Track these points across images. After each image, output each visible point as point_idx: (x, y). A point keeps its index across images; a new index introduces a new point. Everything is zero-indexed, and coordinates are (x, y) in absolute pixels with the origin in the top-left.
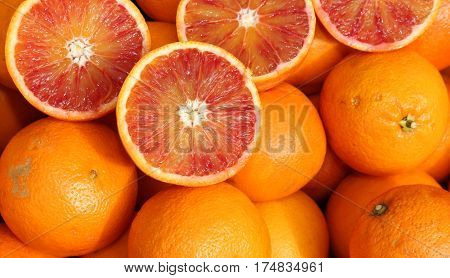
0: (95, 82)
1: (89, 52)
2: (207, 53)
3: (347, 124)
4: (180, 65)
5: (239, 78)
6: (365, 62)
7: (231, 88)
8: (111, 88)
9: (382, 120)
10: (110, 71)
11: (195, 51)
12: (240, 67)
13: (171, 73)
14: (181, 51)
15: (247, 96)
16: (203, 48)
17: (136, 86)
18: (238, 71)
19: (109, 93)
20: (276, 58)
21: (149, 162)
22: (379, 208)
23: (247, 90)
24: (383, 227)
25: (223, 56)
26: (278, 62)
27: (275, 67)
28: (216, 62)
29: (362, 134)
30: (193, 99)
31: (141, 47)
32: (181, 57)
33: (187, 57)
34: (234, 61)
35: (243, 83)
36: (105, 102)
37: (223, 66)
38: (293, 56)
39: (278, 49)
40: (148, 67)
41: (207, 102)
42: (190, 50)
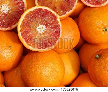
0: (10, 18)
1: (8, 9)
2: (45, 10)
3: (87, 30)
4: (37, 13)
5: (55, 17)
6: (92, 10)
7: (53, 20)
8: (15, 20)
9: (98, 29)
10: (15, 15)
11: (41, 9)
12: (55, 14)
13: (34, 16)
14: (37, 9)
15: (58, 23)
16: (44, 8)
17: (23, 21)
18: (55, 15)
19: (15, 22)
20: (66, 10)
21: (28, 44)
22: (97, 56)
23: (58, 21)
24: (99, 62)
25: (50, 10)
26: (66, 12)
27: (65, 13)
28: (48, 12)
29: (92, 33)
30: (41, 24)
31: (24, 7)
32: (37, 11)
33: (39, 11)
34: (53, 12)
35: (56, 19)
36: (13, 25)
37: (50, 14)
38: (71, 9)
39: (66, 7)
40: (27, 15)
41: (45, 25)
42: (40, 9)
